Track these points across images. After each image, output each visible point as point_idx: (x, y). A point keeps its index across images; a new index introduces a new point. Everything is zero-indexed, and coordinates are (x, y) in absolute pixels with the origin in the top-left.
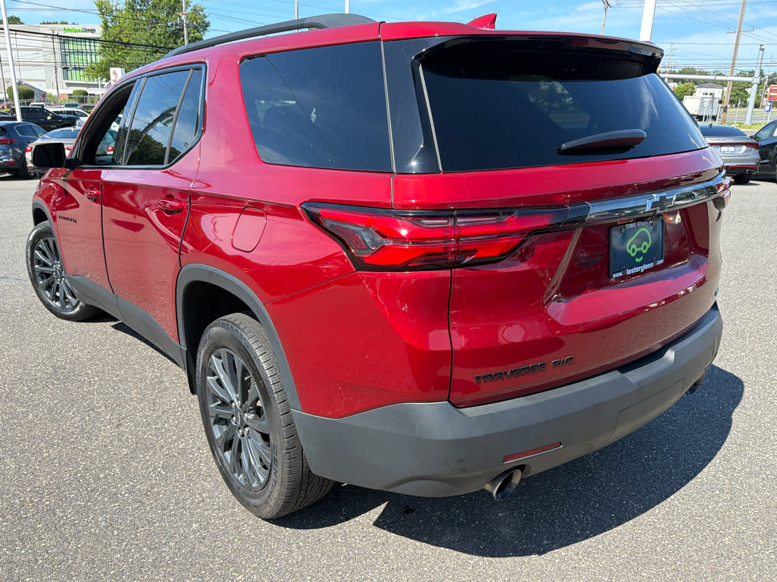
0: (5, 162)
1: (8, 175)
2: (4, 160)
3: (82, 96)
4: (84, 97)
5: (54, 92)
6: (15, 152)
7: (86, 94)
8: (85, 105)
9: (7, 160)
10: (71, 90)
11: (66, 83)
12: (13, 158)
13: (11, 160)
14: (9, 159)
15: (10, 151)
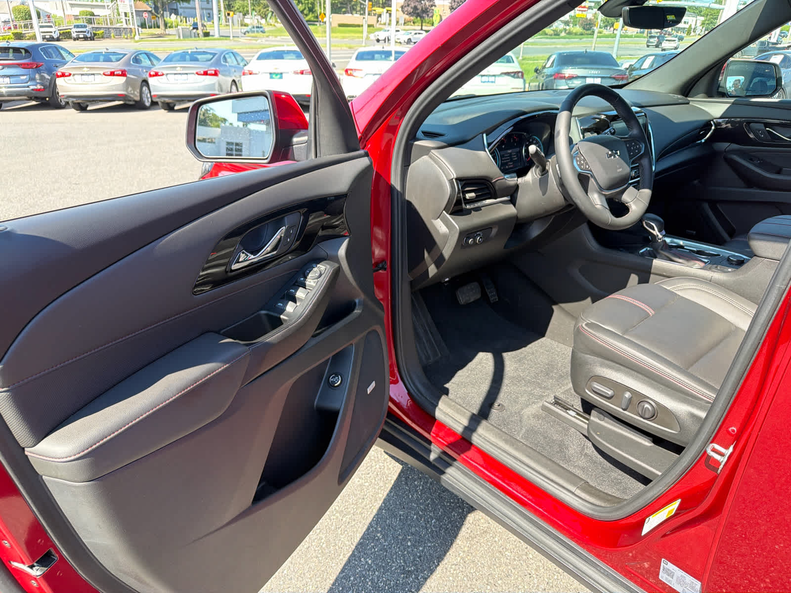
0: (33, 90)
1: (34, 103)
2: (32, 87)
3: (89, 17)
4: (92, 17)
5: (60, 14)
6: (42, 78)
7: (93, 14)
8: (93, 26)
9: (35, 87)
10: (76, 11)
11: (70, 4)
12: (42, 84)
13: (39, 87)
14: (36, 85)
15: (37, 76)
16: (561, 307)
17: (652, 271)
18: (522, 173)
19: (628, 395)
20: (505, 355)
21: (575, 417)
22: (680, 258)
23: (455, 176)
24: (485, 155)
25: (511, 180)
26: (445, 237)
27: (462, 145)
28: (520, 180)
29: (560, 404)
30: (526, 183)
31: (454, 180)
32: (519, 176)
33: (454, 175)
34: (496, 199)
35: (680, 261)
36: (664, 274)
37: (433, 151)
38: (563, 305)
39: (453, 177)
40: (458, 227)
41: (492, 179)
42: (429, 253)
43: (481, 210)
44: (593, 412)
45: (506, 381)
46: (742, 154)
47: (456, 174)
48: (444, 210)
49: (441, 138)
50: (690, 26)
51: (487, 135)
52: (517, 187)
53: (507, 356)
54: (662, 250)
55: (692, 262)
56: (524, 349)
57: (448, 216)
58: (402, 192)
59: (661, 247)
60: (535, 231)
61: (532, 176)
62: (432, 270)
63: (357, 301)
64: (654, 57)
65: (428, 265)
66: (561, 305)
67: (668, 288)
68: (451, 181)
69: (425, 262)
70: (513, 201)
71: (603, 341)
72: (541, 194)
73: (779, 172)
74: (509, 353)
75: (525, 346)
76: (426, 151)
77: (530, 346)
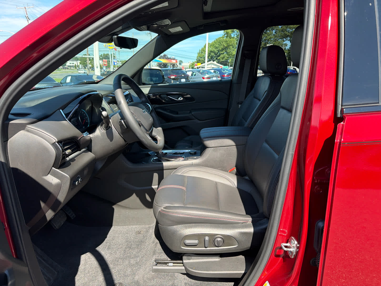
16: (118, 205)
17: (164, 168)
18: (92, 130)
19: (207, 238)
20: (98, 249)
21: (173, 266)
22: (172, 159)
23: (57, 140)
24: (66, 123)
25: (87, 136)
26: (59, 186)
27: (47, 119)
28: (91, 136)
29: (160, 263)
30: (97, 137)
31: (56, 143)
32: (90, 133)
33: (54, 139)
34: (80, 150)
35: (173, 160)
36: (170, 168)
37: (28, 126)
38: (119, 203)
39: (55, 141)
40: (68, 176)
41: (77, 138)
42: (44, 202)
43: (75, 160)
44: (184, 257)
45: (111, 266)
46: (161, 108)
47: (56, 138)
48: (53, 167)
49: (29, 116)
50: (75, 65)
51: (62, 110)
52: (90, 141)
53: (100, 249)
54: (163, 157)
55: (178, 159)
56: (106, 239)
57: (57, 170)
58: (6, 162)
59: (162, 156)
60: (100, 166)
61: (99, 132)
62: (50, 214)
63: (6, 272)
64: (70, 77)
65: (45, 212)
66: (118, 204)
67: (179, 174)
68: (53, 144)
69: (42, 210)
70: (89, 149)
71: (183, 214)
72: (110, 141)
73: (177, 114)
74: (100, 246)
75: (106, 237)
76: (22, 127)
77: (108, 236)
